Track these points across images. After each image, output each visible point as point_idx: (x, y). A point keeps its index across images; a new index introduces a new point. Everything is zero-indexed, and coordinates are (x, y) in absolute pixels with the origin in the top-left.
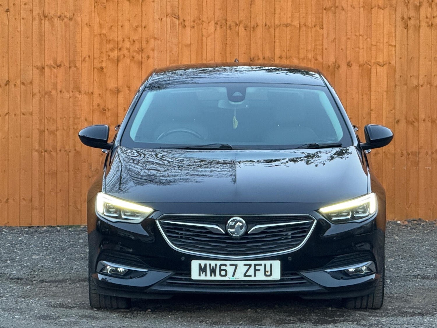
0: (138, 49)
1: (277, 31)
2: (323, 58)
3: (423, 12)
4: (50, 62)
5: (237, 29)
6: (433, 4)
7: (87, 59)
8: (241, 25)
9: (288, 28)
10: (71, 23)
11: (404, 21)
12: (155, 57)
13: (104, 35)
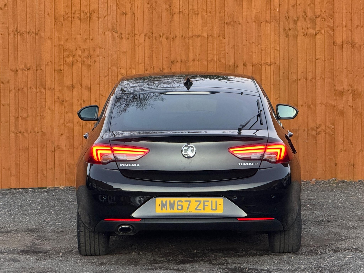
0: (87, 55)
1: (191, 40)
2: (225, 61)
3: (299, 24)
4: (22, 66)
5: (161, 40)
6: (307, 19)
7: (50, 63)
8: (164, 37)
9: (199, 38)
10: (37, 37)
11: (285, 31)
12: (100, 62)
13: (62, 45)
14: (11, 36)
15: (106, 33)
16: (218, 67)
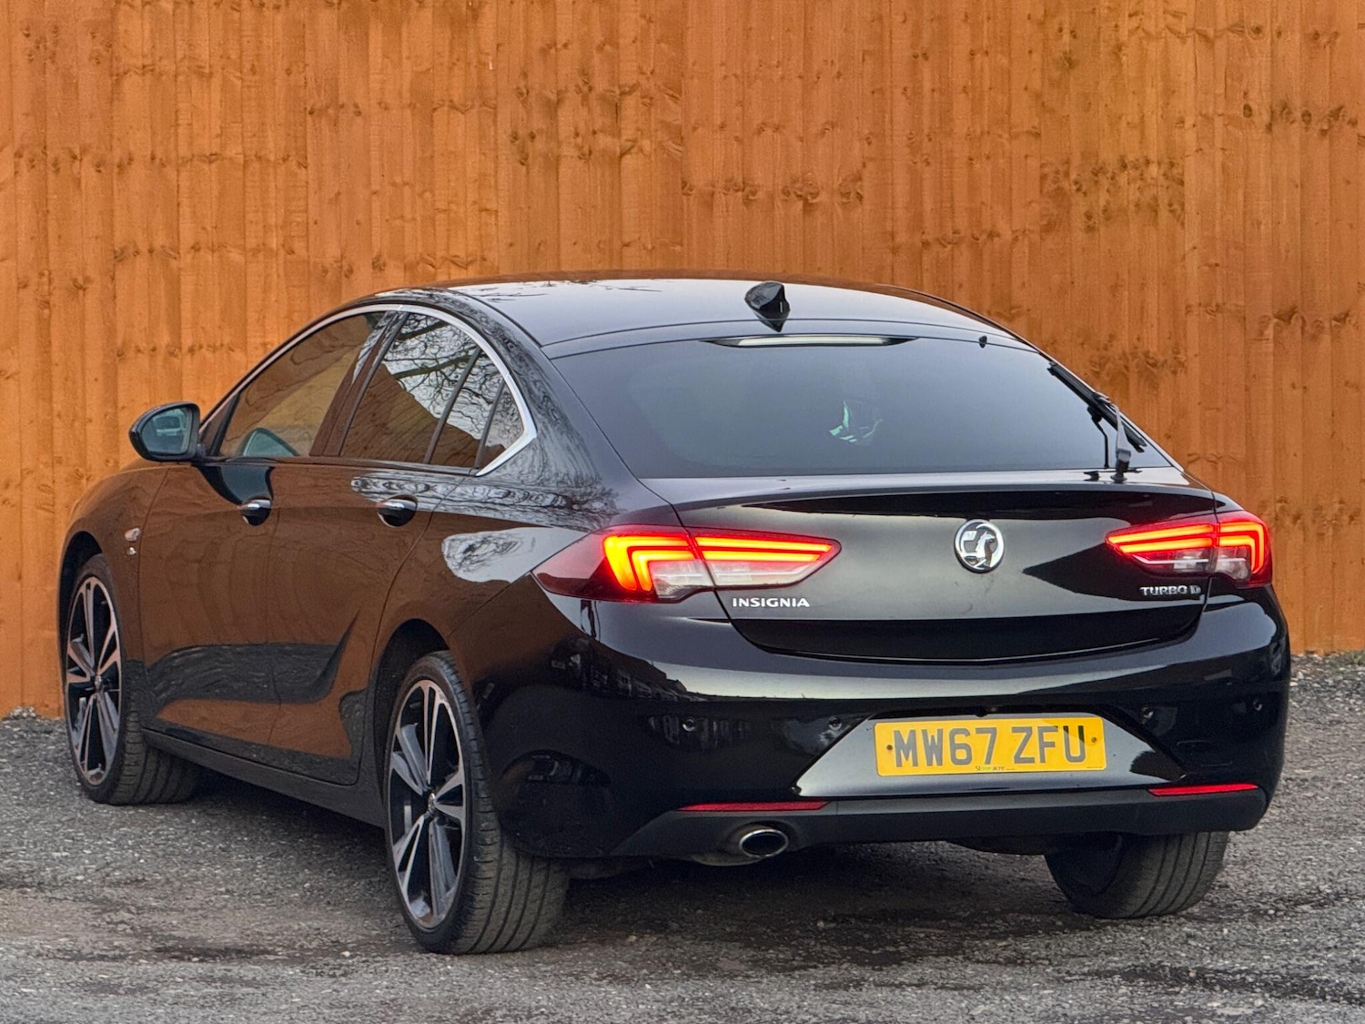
1: (184, 174)
2: (308, 249)
3: (565, 117)
6: (593, 96)
8: (85, 160)
9: (214, 165)
11: (517, 142)
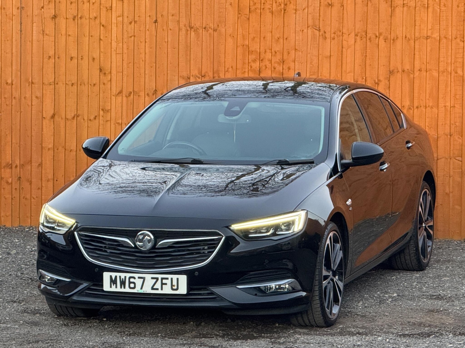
0: (279, 60)
1: (417, 43)
2: (463, 72)
4: (195, 72)
5: (377, 42)
7: (230, 69)
8: (381, 37)
9: (429, 40)
10: (216, 34)
12: (296, 69)
13: (246, 46)
14: (183, 32)
15: (305, 31)
16: (452, 80)
